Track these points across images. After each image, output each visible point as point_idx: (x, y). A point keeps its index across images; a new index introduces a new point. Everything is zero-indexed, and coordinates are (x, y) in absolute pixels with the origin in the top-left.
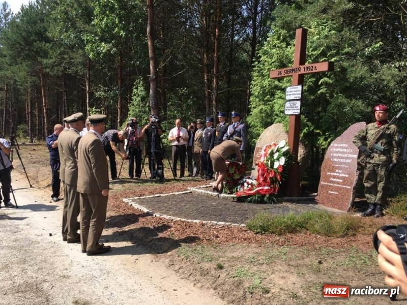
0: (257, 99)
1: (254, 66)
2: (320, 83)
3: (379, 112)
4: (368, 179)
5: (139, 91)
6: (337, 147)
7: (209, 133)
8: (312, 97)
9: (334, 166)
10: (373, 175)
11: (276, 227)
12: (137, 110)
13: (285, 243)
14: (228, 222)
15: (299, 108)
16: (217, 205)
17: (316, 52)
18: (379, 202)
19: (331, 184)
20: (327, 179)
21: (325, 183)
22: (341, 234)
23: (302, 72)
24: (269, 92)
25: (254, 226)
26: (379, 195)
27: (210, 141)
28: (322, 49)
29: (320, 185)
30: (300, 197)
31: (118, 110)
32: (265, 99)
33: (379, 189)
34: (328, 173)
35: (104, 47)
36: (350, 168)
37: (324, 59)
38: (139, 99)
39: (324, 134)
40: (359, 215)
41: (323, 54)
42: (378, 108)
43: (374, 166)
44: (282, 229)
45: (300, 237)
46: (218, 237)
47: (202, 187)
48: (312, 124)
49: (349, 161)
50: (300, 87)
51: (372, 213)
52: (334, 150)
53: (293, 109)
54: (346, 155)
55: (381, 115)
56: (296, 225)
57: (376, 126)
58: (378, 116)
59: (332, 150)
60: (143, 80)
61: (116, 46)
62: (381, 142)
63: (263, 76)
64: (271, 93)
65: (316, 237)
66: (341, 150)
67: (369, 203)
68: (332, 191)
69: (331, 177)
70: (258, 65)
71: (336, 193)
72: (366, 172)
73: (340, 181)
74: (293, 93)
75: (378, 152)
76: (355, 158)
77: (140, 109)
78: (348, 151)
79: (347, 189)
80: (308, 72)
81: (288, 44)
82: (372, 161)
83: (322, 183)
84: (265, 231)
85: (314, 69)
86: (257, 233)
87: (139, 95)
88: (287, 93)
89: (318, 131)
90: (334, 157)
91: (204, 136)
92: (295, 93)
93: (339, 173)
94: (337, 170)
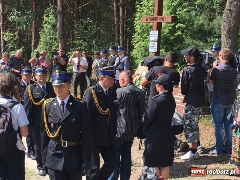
1: (137, 8)
2: (176, 27)
5: (49, 19)
8: (172, 38)
12: (48, 37)
15: (157, 47)
17: (174, 4)
23: (159, 21)
28: (178, 1)
31: (32, 33)
37: (179, 9)
38: (49, 26)
50: (157, 32)
53: (153, 48)
77: (51, 37)
85: (164, 19)
87: (49, 23)
88: (150, 36)
93: (180, 96)
94: (179, 94)
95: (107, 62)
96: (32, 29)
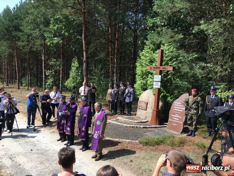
0: (139, 77)
1: (138, 61)
2: (169, 73)
3: (193, 92)
4: (189, 119)
5: (75, 64)
6: (176, 104)
7: (116, 92)
8: (165, 79)
9: (175, 112)
10: (191, 118)
11: (152, 143)
12: (74, 74)
13: (155, 150)
14: (130, 140)
15: (160, 85)
16: (123, 130)
17: (167, 59)
18: (194, 130)
19: (174, 121)
20: (172, 118)
22: (178, 146)
23: (161, 69)
24: (145, 73)
25: (142, 142)
26: (194, 127)
27: (116, 95)
28: (170, 58)
29: (169, 120)
30: (160, 125)
31: (60, 71)
32: (143, 77)
33: (193, 124)
34: (173, 116)
35: (56, 40)
36: (182, 114)
37: (171, 62)
38: (75, 68)
39: (170, 96)
40: (185, 135)
41: (171, 60)
42: (193, 90)
43: (191, 115)
44: (154, 144)
45: (161, 147)
46: (128, 147)
47: (114, 120)
48: (165, 91)
49: (181, 111)
50: (160, 76)
51: (191, 135)
52: (175, 105)
53: (157, 85)
54: (180, 108)
55: (194, 93)
56: (160, 142)
57: (192, 97)
58: (193, 94)
60: (77, 58)
61: (62, 39)
62: (194, 105)
63: (142, 66)
64: (146, 74)
65: (168, 147)
66: (178, 105)
67: (190, 130)
68: (174, 123)
70: (140, 60)
71: (176, 125)
72: (188, 117)
73: (178, 119)
74: (157, 78)
75: (193, 109)
76: (184, 110)
77: (76, 74)
78: (181, 106)
79: (181, 123)
80: (164, 70)
81: (154, 52)
82: (191, 112)
83: (170, 120)
84: (147, 144)
85: (166, 69)
86: (143, 145)
88: (154, 77)
89: (168, 95)
90: (175, 108)
91: (113, 93)
92: (158, 78)
93: (177, 116)
94: (176, 115)
95: (119, 91)
96: (60, 68)
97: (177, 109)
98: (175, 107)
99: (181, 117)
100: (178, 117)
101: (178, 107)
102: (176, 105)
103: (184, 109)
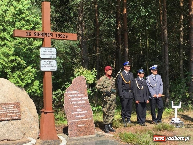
6: (72, 94)
9: (74, 108)
19: (78, 120)
20: (73, 118)
21: (72, 121)
23: (54, 37)
34: (72, 113)
49: (84, 102)
52: (70, 96)
54: (80, 99)
59: (68, 96)
66: (75, 95)
68: (80, 124)
69: (76, 115)
71: (83, 125)
73: (84, 116)
74: (48, 53)
75: (113, 93)
76: (87, 100)
78: (80, 95)
83: (70, 121)
90: (72, 101)
92: (50, 53)
94: (78, 110)
97: (75, 101)
98: (72, 99)
99: (87, 111)
100: (82, 112)
101: (76, 97)
102: (73, 96)
103: (87, 98)
